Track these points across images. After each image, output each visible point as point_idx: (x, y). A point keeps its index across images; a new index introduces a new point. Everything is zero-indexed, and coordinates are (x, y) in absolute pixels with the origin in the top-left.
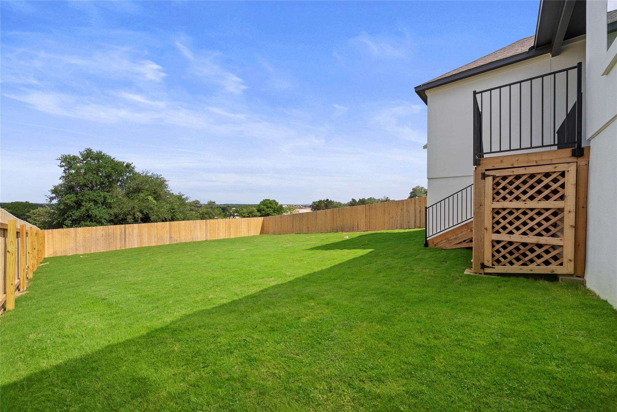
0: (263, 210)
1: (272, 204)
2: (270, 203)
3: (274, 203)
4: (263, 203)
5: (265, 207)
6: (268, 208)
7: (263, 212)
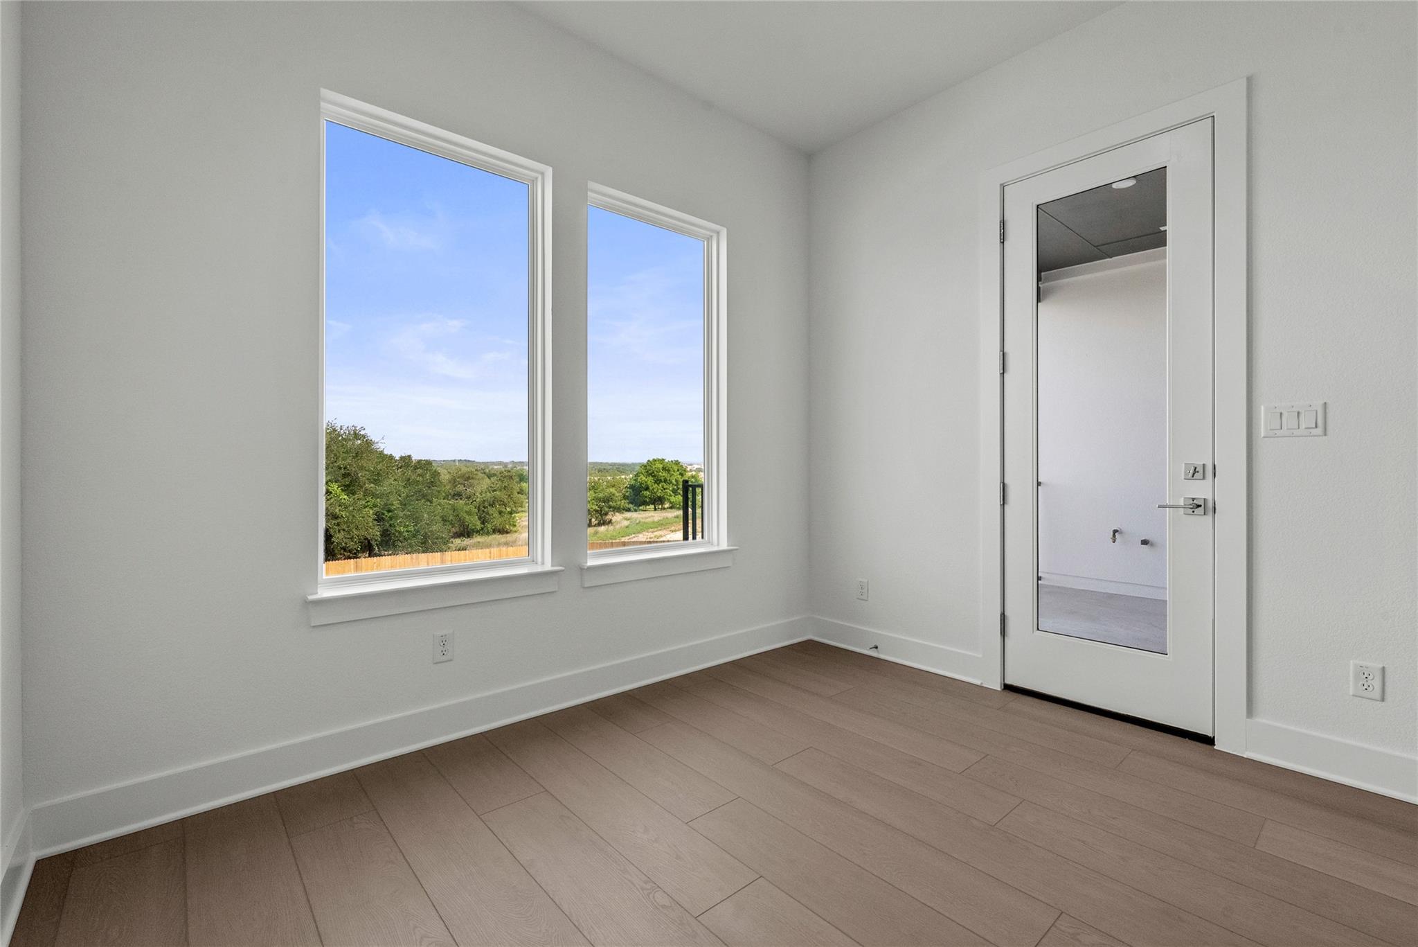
0: (647, 489)
1: (669, 471)
2: (664, 469)
3: (676, 468)
4: (648, 467)
5: (650, 480)
6: (658, 481)
7: (647, 493)
